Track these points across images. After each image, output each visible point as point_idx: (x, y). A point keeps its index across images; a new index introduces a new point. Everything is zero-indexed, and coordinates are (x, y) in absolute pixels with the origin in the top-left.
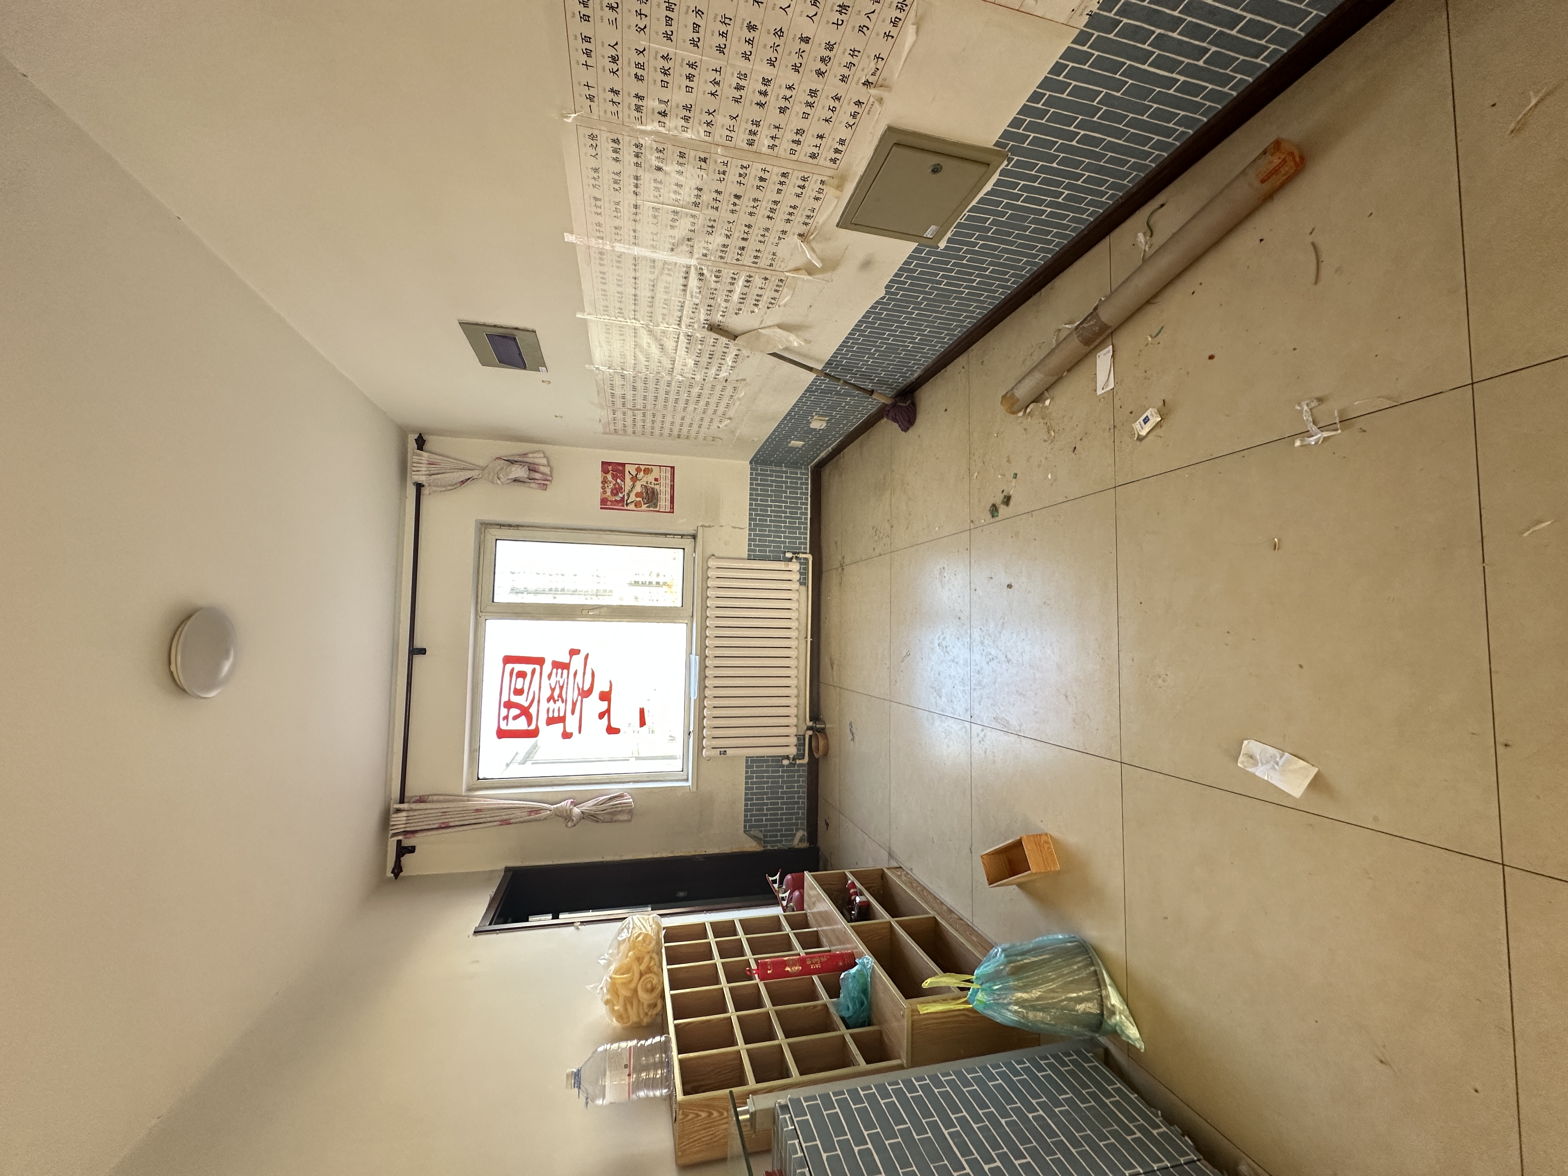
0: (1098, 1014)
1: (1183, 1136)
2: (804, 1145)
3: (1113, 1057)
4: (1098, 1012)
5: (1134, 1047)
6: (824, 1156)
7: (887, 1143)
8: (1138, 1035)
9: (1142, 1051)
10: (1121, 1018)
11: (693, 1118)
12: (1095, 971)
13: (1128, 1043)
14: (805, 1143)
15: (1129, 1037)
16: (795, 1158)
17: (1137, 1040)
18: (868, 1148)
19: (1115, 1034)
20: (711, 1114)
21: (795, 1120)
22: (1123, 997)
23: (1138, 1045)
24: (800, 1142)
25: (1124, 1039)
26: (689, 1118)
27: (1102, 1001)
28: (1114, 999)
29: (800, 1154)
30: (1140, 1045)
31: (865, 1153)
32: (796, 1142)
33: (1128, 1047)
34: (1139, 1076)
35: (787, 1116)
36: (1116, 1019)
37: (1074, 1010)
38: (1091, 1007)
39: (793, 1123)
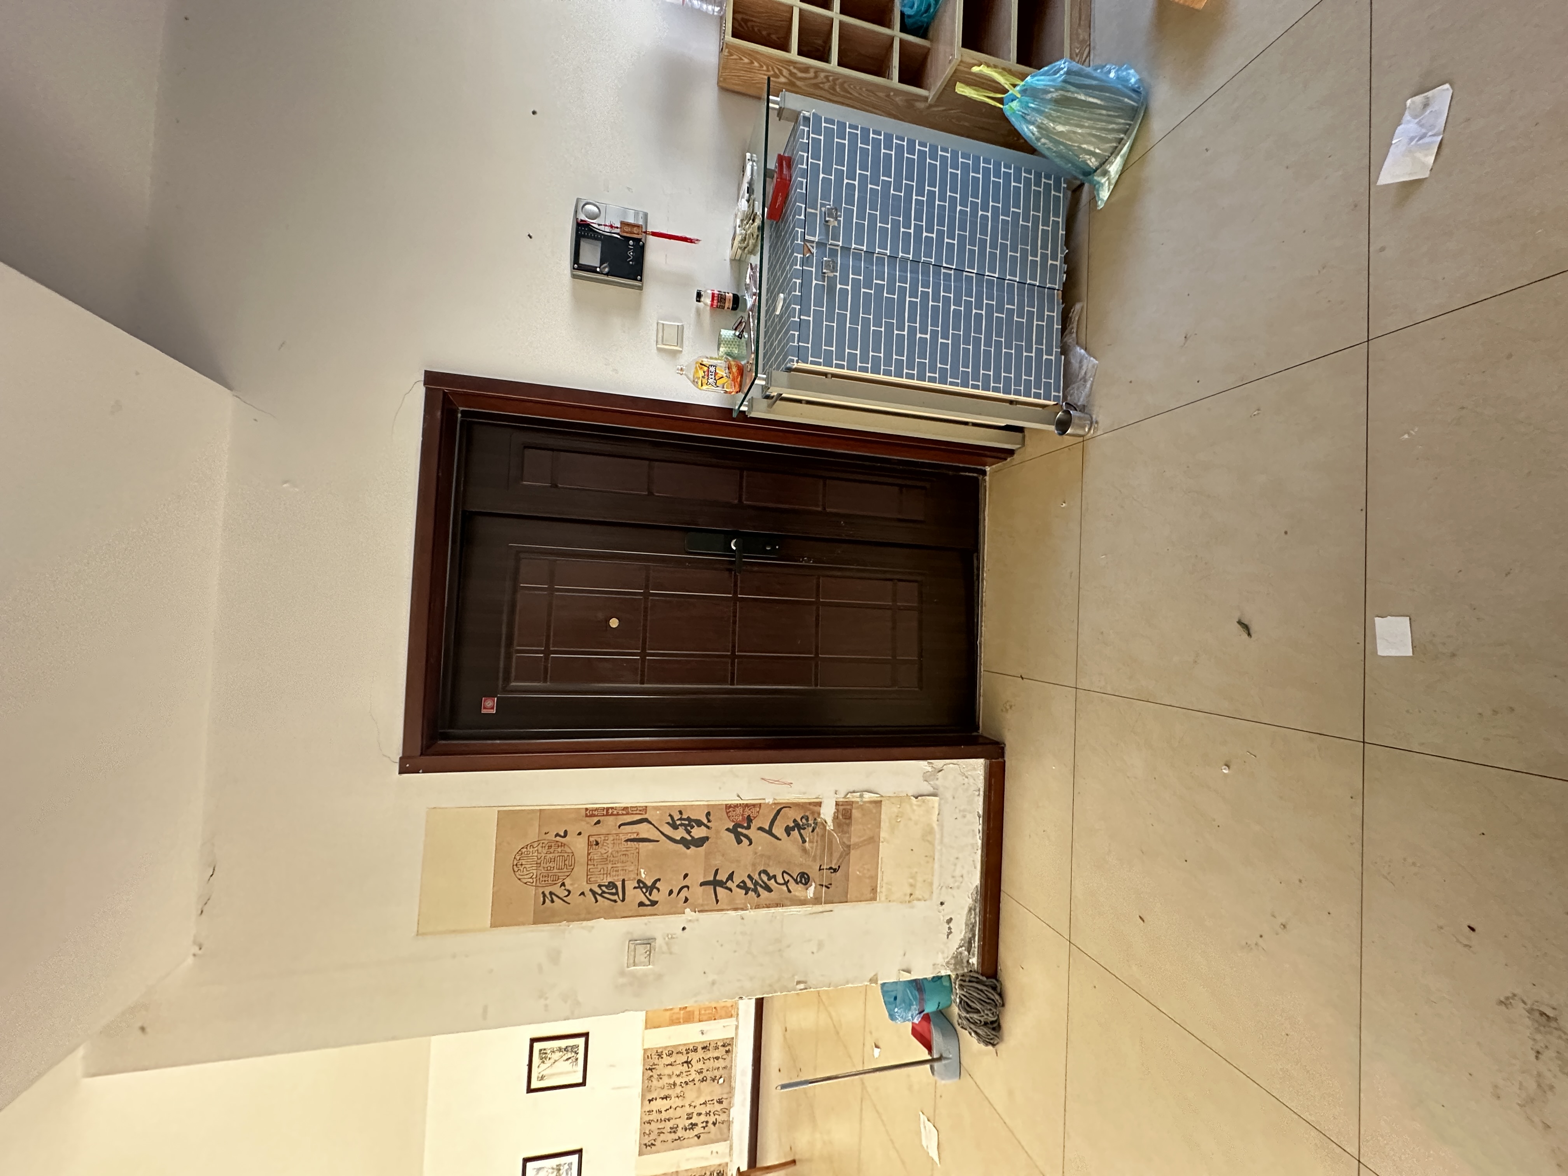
0: (1092, 168)
1: (1065, 273)
2: (810, 160)
3: (1081, 192)
4: (1094, 168)
5: (1097, 202)
6: (821, 176)
7: (869, 186)
8: (1105, 199)
9: (1099, 208)
10: (1105, 182)
11: (736, 59)
12: (1122, 139)
13: (1095, 197)
14: (811, 159)
15: (1098, 194)
16: (800, 168)
17: (1102, 200)
18: (854, 185)
19: (1095, 188)
20: (752, 63)
21: (811, 135)
22: (1123, 168)
23: (1099, 203)
24: (808, 156)
25: (1095, 193)
26: (732, 57)
27: (1104, 161)
28: (1114, 168)
29: (805, 166)
30: (1101, 205)
31: (851, 187)
32: (806, 155)
33: (1093, 199)
34: (1082, 216)
35: (806, 129)
36: (1101, 180)
37: (1078, 156)
38: (1093, 162)
39: (808, 138)
